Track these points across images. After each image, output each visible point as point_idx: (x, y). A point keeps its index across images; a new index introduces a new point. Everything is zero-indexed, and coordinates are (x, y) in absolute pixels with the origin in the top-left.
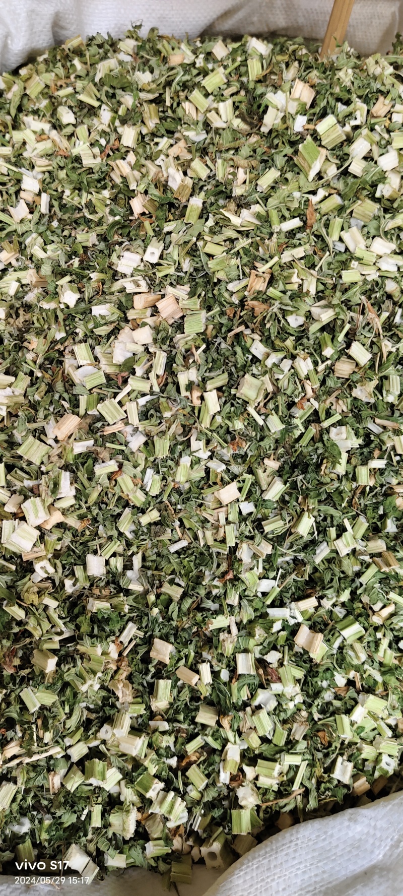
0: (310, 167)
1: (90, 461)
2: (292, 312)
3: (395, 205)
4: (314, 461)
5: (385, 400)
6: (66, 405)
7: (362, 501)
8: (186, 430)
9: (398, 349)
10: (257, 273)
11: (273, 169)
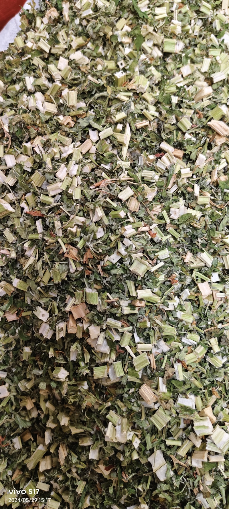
0: (6, 210)
1: (173, 382)
2: (95, 235)
3: (38, 161)
4: (190, 231)
5: (157, 181)
6: (132, 390)
7: (219, 202)
8: (160, 312)
9: (126, 169)
10: (66, 253)
11: (4, 232)
